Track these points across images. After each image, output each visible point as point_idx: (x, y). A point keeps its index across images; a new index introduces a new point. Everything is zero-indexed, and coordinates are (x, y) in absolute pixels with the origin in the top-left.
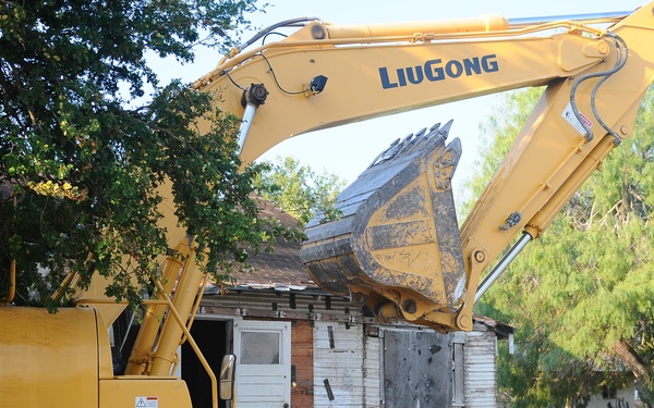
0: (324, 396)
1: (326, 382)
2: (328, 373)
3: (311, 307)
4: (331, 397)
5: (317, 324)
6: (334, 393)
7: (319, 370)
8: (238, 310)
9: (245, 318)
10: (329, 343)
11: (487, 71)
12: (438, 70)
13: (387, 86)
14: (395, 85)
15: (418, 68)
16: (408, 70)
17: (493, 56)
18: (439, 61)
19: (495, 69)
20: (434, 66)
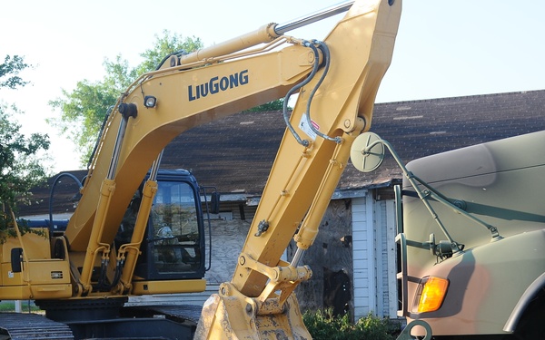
11: (242, 83)
12: (216, 85)
13: (191, 98)
14: (194, 98)
15: (206, 84)
16: (202, 86)
17: (246, 71)
18: (217, 78)
19: (247, 82)
20: (214, 82)
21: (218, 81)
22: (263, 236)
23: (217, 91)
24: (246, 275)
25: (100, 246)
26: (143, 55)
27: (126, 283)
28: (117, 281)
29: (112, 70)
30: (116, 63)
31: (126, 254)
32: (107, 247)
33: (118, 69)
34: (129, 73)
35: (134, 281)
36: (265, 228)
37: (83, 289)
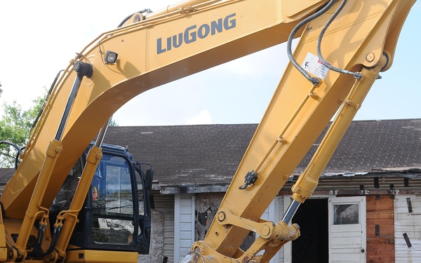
0: (404, 245)
1: (405, 235)
2: (406, 230)
3: (392, 186)
4: (409, 245)
5: (396, 197)
6: (411, 242)
7: (399, 227)
8: (332, 192)
9: (337, 196)
10: (407, 209)
11: (227, 28)
12: (193, 34)
13: (160, 51)
14: (164, 50)
15: (180, 35)
16: (175, 37)
17: (234, 15)
18: (195, 27)
19: (234, 25)
20: (190, 32)
21: (196, 30)
22: (249, 189)
23: (194, 40)
24: (224, 233)
25: (40, 210)
26: (35, 101)
27: (61, 251)
28: (52, 248)
29: (9, 111)
30: (12, 106)
31: (64, 221)
32: (46, 212)
33: (14, 111)
34: (21, 114)
35: (68, 250)
36: (253, 179)
37: (18, 254)
